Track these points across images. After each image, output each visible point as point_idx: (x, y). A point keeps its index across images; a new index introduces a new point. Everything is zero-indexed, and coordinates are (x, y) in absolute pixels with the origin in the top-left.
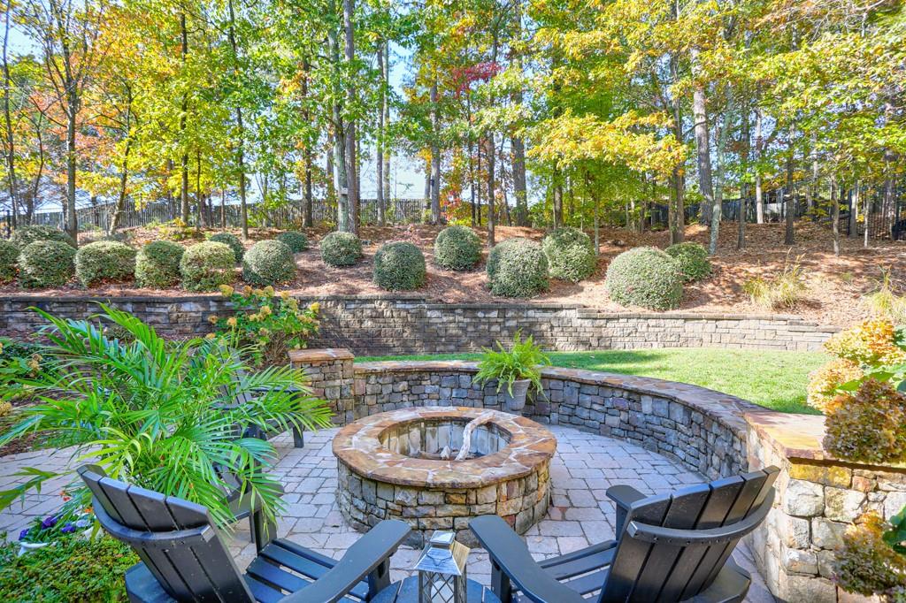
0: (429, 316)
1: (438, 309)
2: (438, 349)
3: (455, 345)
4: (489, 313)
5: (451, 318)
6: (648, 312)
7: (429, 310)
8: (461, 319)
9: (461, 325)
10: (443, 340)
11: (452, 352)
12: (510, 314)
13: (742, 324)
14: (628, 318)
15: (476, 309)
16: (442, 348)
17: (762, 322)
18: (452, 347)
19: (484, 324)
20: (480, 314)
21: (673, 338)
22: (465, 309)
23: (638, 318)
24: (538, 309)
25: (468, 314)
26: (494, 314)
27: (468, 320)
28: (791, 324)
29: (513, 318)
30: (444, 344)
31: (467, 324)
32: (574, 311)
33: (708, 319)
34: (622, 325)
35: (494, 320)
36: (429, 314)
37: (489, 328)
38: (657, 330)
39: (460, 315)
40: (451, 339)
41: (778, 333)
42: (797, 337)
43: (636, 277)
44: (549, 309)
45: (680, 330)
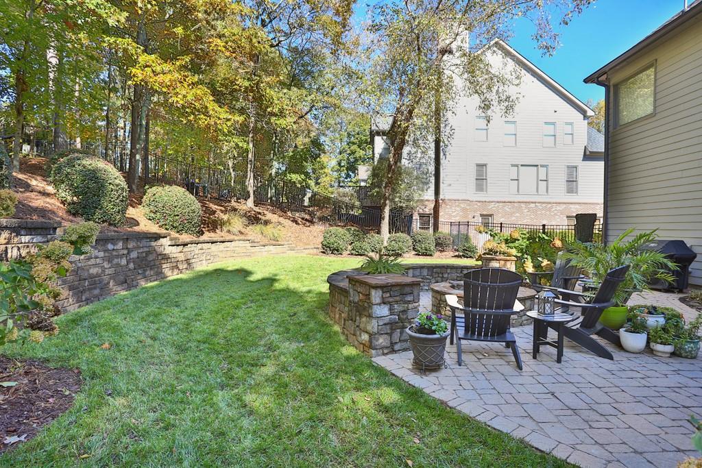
6: (195, 238)
12: (131, 244)
15: (107, 241)
17: (240, 242)
23: (193, 244)
28: (252, 242)
29: (135, 249)
31: (103, 259)
32: (166, 239)
38: (203, 251)
42: (254, 250)
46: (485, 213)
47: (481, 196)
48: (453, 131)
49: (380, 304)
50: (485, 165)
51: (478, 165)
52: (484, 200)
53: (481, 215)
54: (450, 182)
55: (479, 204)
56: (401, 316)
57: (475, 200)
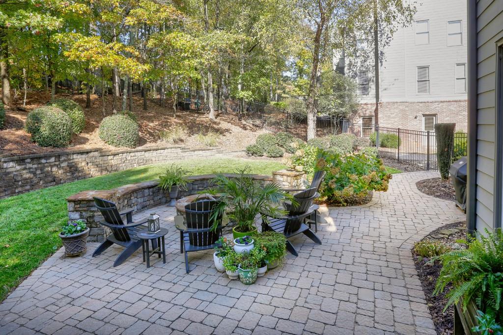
0: (5, 167)
1: (12, 161)
2: (17, 191)
3: (30, 186)
4: (49, 159)
5: (23, 166)
6: (129, 149)
7: (5, 162)
8: (31, 165)
9: (31, 170)
10: (20, 183)
11: (28, 190)
12: (62, 159)
13: (166, 150)
14: (123, 153)
15: (40, 158)
16: (20, 189)
17: (173, 149)
18: (28, 187)
19: (48, 167)
20: (43, 161)
21: (141, 161)
22: (32, 159)
23: (127, 153)
24: (78, 153)
25: (35, 162)
26: (53, 159)
27: (36, 166)
28: (182, 149)
29: (65, 161)
30: (21, 186)
31: (36, 169)
32: (97, 152)
33: (153, 150)
34: (120, 157)
35: (53, 164)
36: (5, 165)
37: (51, 169)
38: (135, 158)
39: (29, 163)
40: (26, 181)
41: (178, 153)
42: (184, 154)
43: (123, 131)
44: (84, 153)
45: (143, 157)
46: (427, 113)
47: (425, 97)
48: (389, 39)
49: (73, 211)
50: (428, 67)
51: (420, 68)
52: (426, 101)
53: (424, 115)
54: (385, 87)
55: (421, 105)
56: (89, 220)
57: (416, 101)
